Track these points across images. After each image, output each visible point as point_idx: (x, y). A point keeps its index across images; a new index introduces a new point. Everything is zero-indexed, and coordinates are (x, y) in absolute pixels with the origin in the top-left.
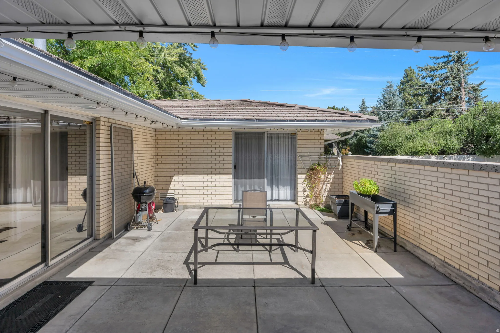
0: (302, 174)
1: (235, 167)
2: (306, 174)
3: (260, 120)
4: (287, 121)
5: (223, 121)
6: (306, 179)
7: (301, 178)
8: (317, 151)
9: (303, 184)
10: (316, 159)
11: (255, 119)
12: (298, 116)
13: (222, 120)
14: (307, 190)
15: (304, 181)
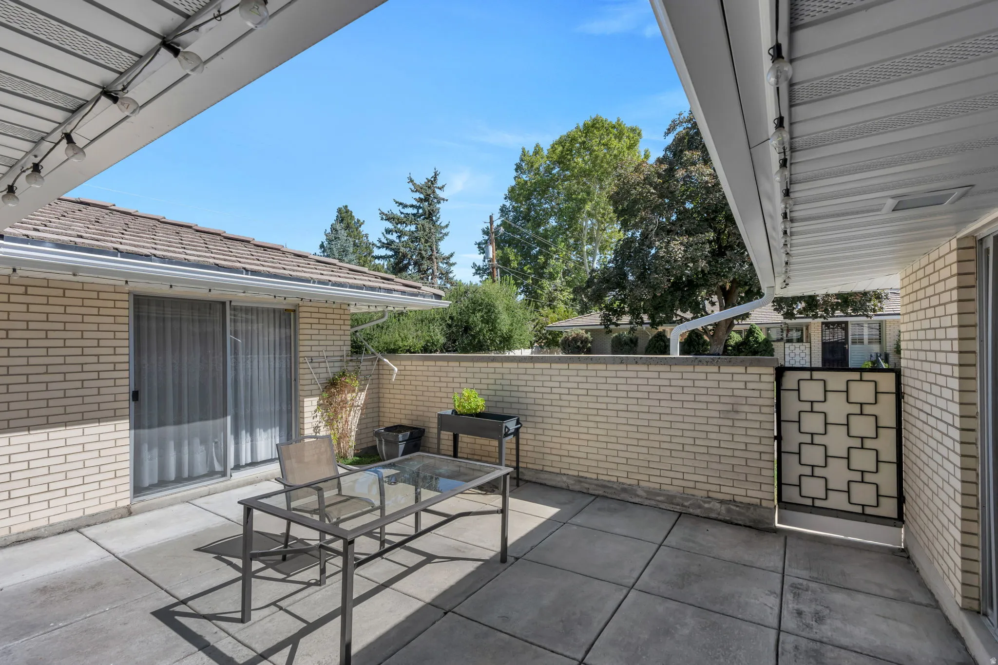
0: (312, 396)
1: (135, 396)
2: (319, 395)
3: (254, 273)
4: (314, 283)
5: (151, 261)
6: (319, 405)
7: (310, 404)
8: (338, 348)
9: (313, 418)
10: (337, 364)
11: (244, 268)
12: (322, 274)
13: (147, 257)
14: (321, 428)
15: (315, 411)
